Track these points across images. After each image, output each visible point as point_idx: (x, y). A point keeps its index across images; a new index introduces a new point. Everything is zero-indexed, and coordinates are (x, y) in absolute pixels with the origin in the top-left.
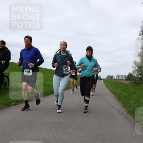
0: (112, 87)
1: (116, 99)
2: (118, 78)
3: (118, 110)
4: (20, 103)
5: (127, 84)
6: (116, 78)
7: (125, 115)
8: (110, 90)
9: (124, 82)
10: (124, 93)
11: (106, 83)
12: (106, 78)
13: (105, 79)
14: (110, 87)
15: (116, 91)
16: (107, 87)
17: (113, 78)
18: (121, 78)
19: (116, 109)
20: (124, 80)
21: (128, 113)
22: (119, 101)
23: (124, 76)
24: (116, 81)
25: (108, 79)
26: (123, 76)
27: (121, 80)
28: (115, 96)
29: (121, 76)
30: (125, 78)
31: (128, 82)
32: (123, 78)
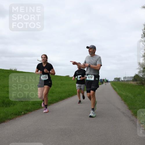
0: (119, 89)
1: (123, 102)
2: (125, 80)
3: (124, 113)
4: (29, 111)
5: (134, 85)
6: (123, 80)
7: (130, 118)
8: (117, 92)
9: (131, 83)
10: (130, 95)
11: (113, 85)
12: (114, 81)
13: (112, 81)
14: (117, 89)
15: (122, 93)
16: (115, 89)
17: (121, 80)
18: (128, 79)
19: (121, 112)
20: (131, 81)
21: (133, 115)
22: (125, 103)
23: (131, 77)
24: (123, 82)
25: (115, 81)
26: (129, 77)
27: (128, 81)
28: (122, 98)
29: (128, 77)
30: (132, 79)
31: (134, 83)
32: (129, 79)
